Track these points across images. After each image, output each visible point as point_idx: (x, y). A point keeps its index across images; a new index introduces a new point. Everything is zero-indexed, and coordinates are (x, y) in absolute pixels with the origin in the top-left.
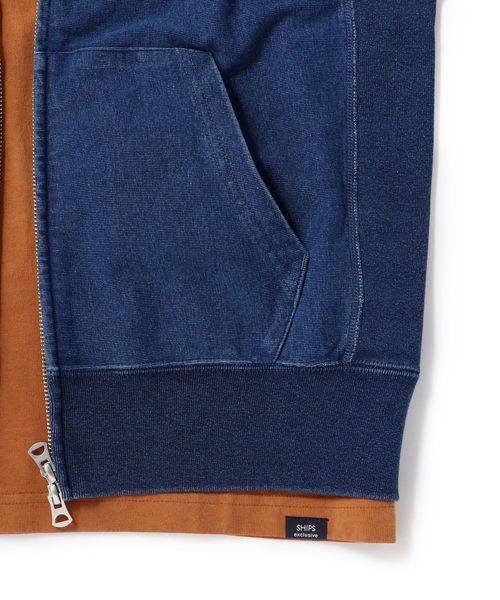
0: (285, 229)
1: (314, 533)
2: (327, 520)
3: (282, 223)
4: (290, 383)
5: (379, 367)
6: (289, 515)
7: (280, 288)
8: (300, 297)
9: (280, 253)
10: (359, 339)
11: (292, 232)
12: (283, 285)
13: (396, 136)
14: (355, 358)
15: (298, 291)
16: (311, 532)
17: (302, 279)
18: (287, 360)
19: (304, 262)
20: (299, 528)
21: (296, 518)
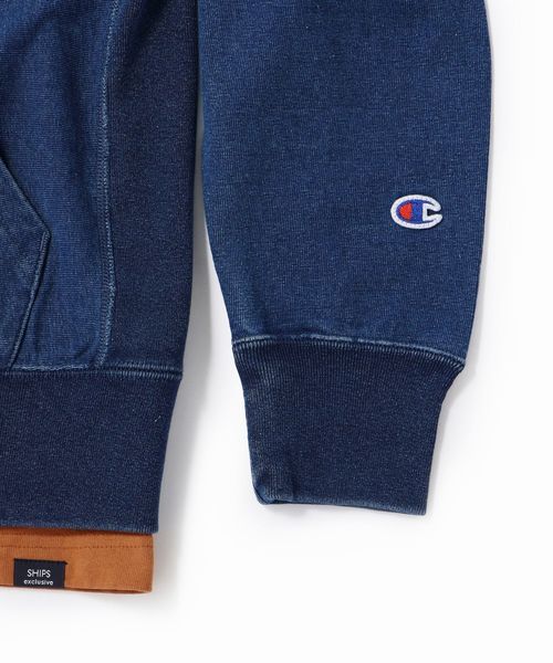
0: (17, 199)
1: (48, 580)
2: (65, 563)
3: (14, 193)
4: (33, 392)
5: (135, 369)
6: (19, 556)
7: (14, 274)
8: (39, 285)
9: (12, 230)
10: (111, 336)
11: (27, 204)
12: (17, 271)
13: (152, 83)
14: (107, 359)
15: (37, 277)
16: (44, 578)
17: (41, 262)
18: (28, 363)
19: (44, 242)
20: (31, 573)
21: (26, 561)
